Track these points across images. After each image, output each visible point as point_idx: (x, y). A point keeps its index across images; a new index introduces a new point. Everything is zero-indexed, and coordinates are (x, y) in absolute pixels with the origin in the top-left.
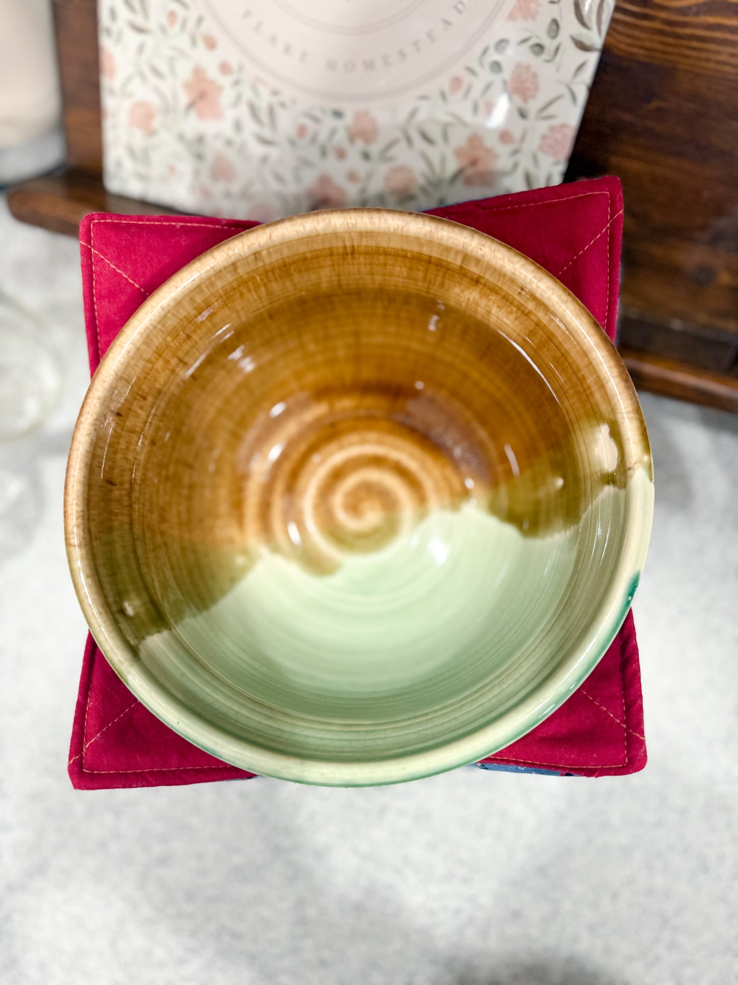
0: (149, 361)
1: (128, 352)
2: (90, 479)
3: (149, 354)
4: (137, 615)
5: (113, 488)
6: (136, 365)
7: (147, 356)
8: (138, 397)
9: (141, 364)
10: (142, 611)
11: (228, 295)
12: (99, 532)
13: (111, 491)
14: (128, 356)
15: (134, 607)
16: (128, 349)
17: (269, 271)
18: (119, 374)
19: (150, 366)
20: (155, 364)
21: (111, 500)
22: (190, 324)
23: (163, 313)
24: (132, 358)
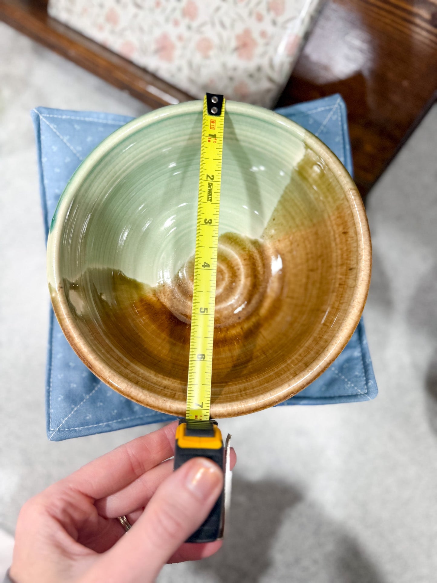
0: (342, 304)
1: (354, 301)
2: (355, 228)
3: (343, 307)
4: (311, 168)
5: (343, 231)
6: (348, 297)
7: (344, 305)
8: (343, 283)
9: (346, 299)
10: (310, 171)
11: (308, 352)
12: (343, 203)
13: (344, 229)
14: (353, 299)
15: (314, 172)
16: (354, 302)
17: (287, 371)
18: (355, 288)
19: (341, 301)
20: (339, 304)
21: (342, 224)
22: (325, 331)
23: (341, 328)
24: (351, 299)
